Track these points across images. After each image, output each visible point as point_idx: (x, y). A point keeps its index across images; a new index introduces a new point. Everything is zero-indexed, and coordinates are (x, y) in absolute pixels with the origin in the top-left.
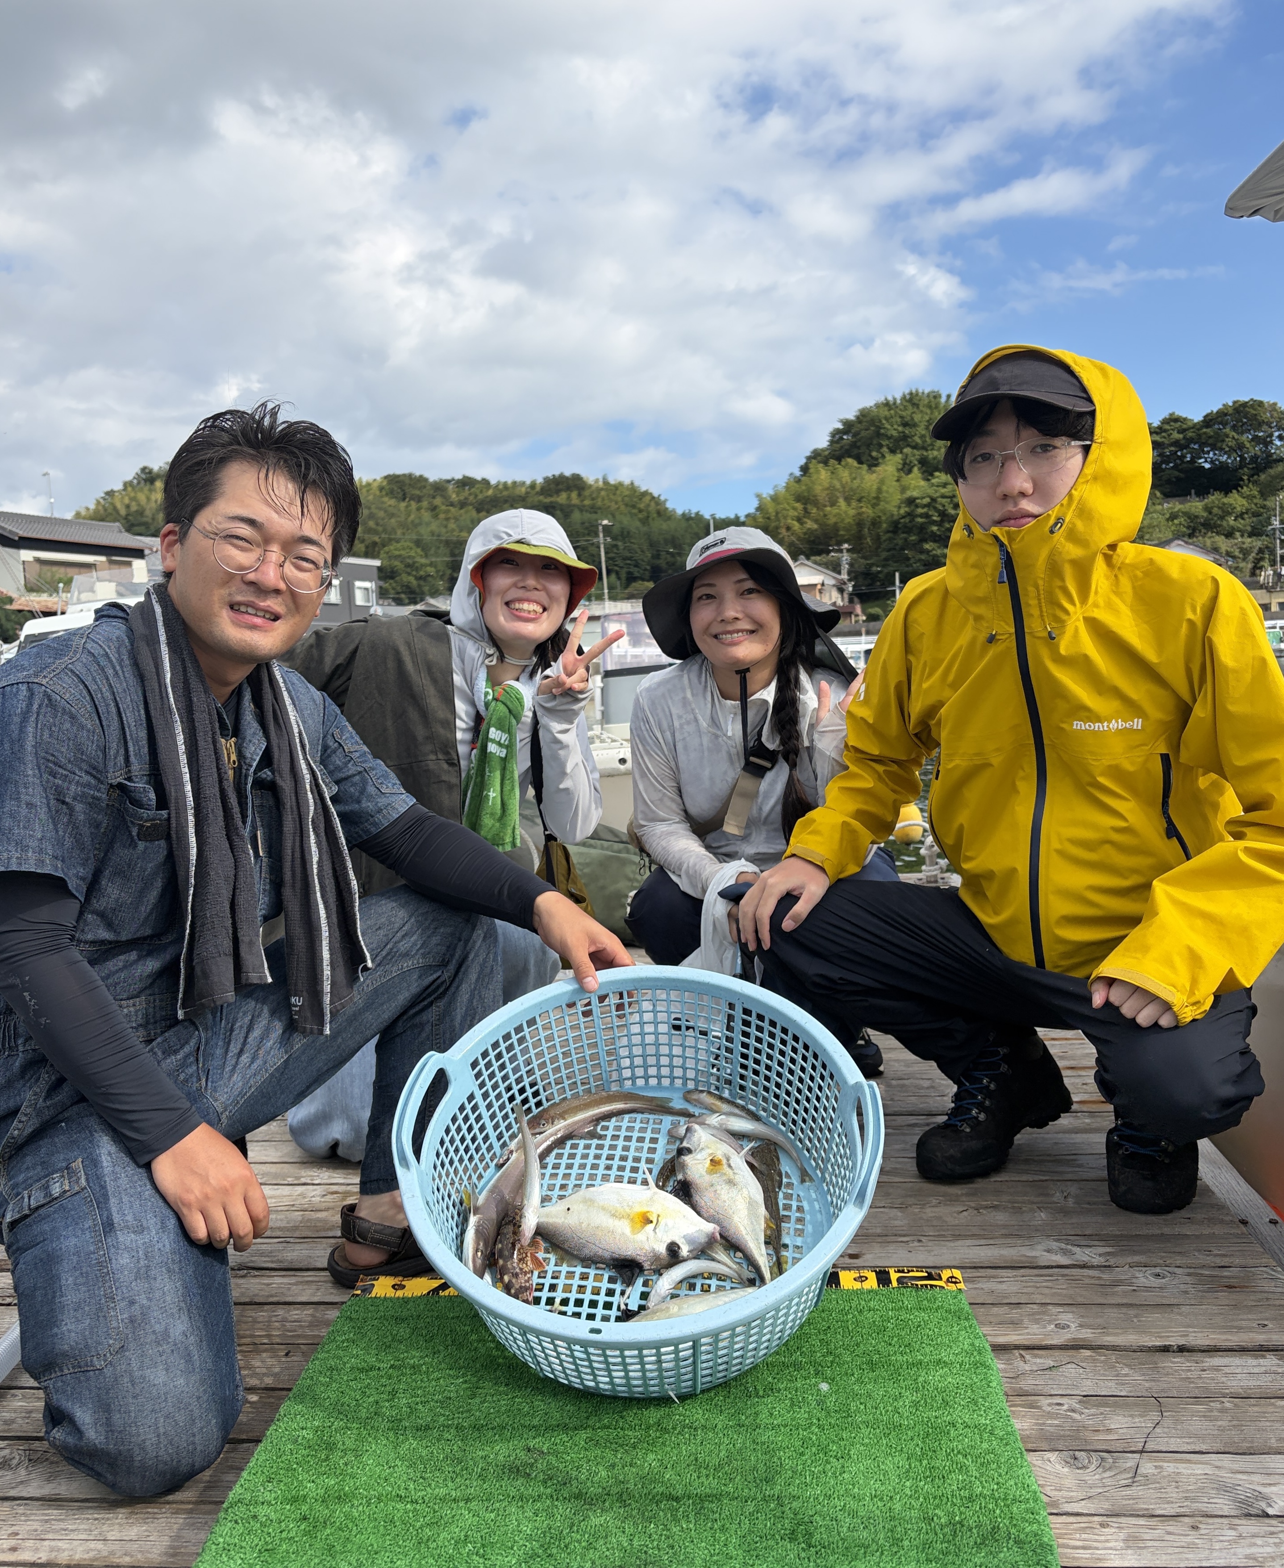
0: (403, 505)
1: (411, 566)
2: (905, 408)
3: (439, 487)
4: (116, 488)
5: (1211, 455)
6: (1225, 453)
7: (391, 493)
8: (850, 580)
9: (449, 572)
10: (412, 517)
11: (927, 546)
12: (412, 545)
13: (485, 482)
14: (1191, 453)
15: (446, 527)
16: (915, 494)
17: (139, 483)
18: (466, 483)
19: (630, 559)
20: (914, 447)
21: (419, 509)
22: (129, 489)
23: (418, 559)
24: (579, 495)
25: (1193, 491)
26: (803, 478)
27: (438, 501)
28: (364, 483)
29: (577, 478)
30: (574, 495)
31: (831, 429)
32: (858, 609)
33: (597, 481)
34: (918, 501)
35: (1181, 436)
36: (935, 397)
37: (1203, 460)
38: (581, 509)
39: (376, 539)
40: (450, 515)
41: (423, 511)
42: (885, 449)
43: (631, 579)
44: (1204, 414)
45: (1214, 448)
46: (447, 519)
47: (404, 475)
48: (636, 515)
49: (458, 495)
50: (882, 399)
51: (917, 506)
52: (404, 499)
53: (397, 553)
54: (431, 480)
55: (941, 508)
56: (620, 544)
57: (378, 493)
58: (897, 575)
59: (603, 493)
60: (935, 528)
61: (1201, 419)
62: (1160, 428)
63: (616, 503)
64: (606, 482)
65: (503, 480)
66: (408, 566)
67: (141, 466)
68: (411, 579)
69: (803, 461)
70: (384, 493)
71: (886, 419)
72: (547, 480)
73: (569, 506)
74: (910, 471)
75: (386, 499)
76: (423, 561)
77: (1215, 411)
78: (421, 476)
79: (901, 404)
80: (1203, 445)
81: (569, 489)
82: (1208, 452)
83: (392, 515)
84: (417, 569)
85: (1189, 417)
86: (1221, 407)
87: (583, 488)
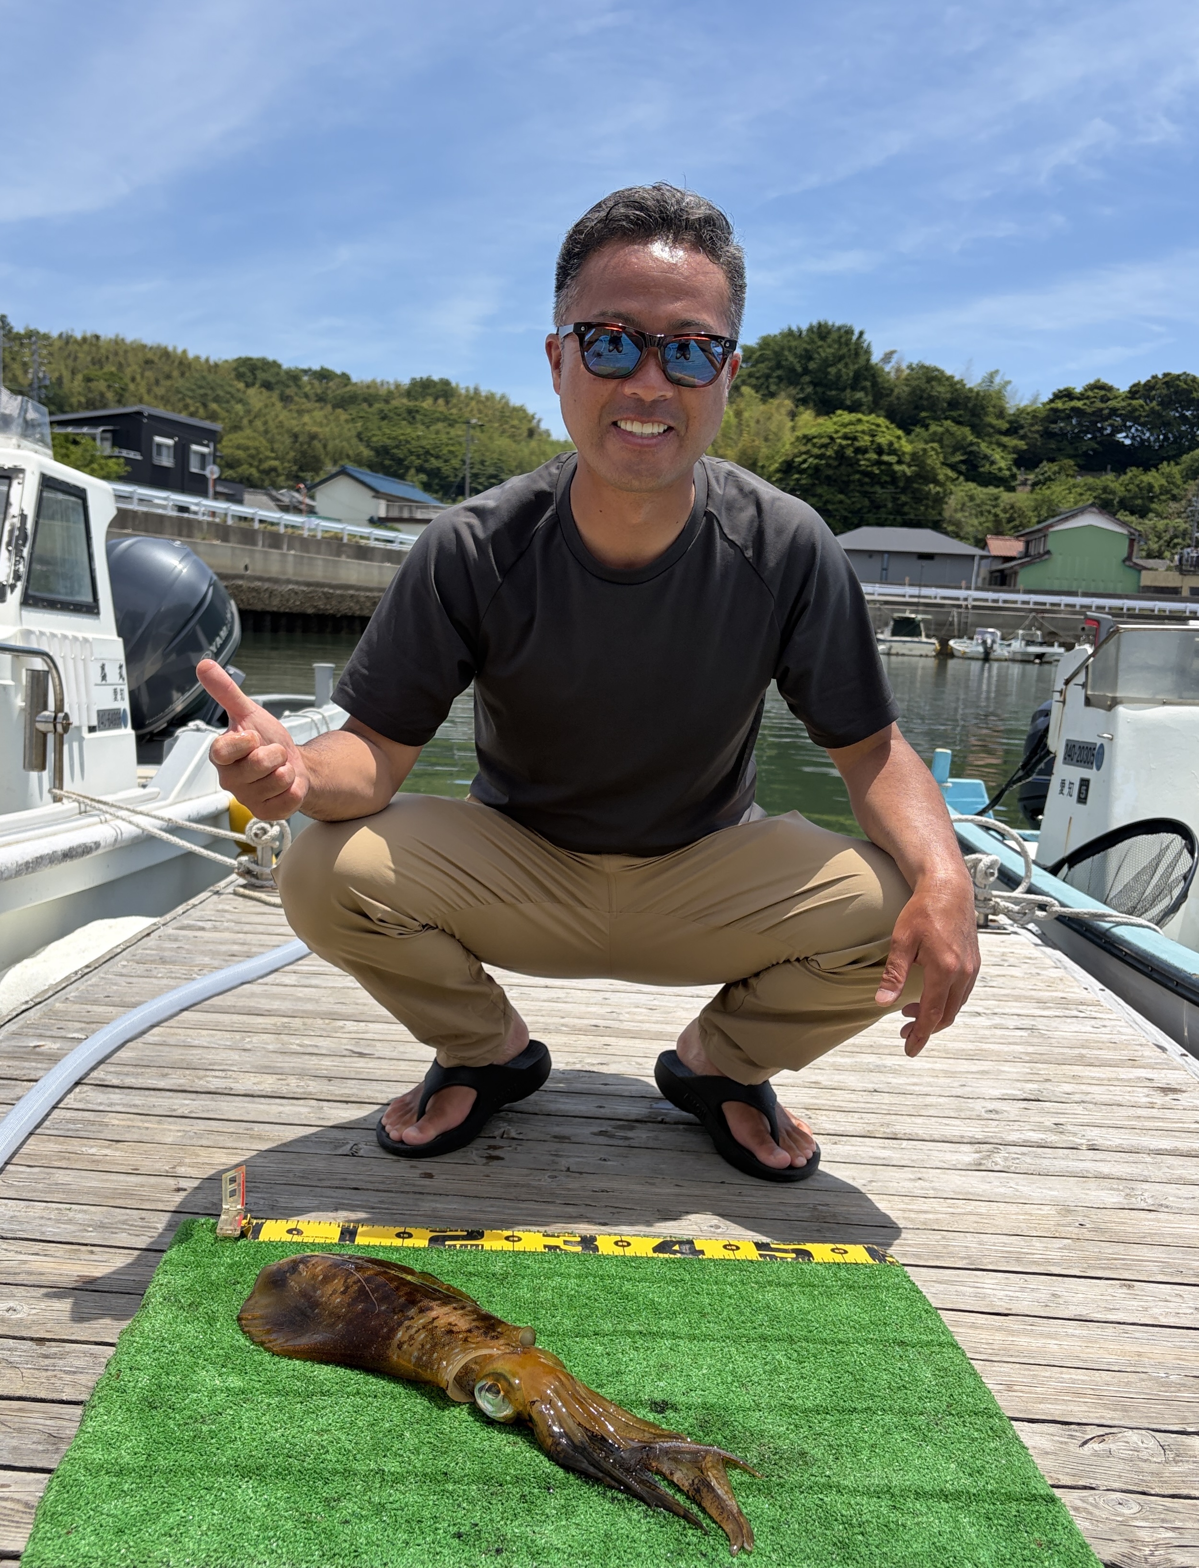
0: (253, 391)
2: (812, 341)
3: (293, 376)
5: (1133, 430)
6: (1148, 430)
7: (241, 377)
12: (257, 435)
13: (345, 377)
14: (1111, 425)
16: (813, 431)
18: (324, 375)
20: (815, 384)
21: (269, 397)
23: (262, 449)
25: (1109, 467)
27: (291, 391)
29: (446, 383)
30: (441, 401)
33: (469, 390)
34: (815, 440)
35: (1103, 405)
36: (846, 332)
37: (1124, 434)
41: (273, 399)
44: (1131, 384)
45: (1136, 420)
46: (300, 412)
47: (258, 360)
49: (313, 388)
50: (786, 328)
51: (814, 445)
52: (253, 384)
53: (241, 442)
54: (286, 366)
57: (226, 375)
59: (473, 402)
60: (830, 472)
61: (1127, 389)
62: (1082, 394)
63: (486, 415)
64: (476, 390)
65: (365, 379)
66: (252, 457)
68: (253, 471)
70: (233, 375)
72: (414, 383)
73: (434, 413)
75: (236, 383)
76: (268, 453)
77: (1143, 382)
78: (275, 362)
79: (807, 335)
80: (1125, 418)
81: (436, 394)
82: (1131, 427)
83: (240, 401)
84: (260, 461)
85: (1116, 386)
86: (1149, 378)
87: (452, 396)
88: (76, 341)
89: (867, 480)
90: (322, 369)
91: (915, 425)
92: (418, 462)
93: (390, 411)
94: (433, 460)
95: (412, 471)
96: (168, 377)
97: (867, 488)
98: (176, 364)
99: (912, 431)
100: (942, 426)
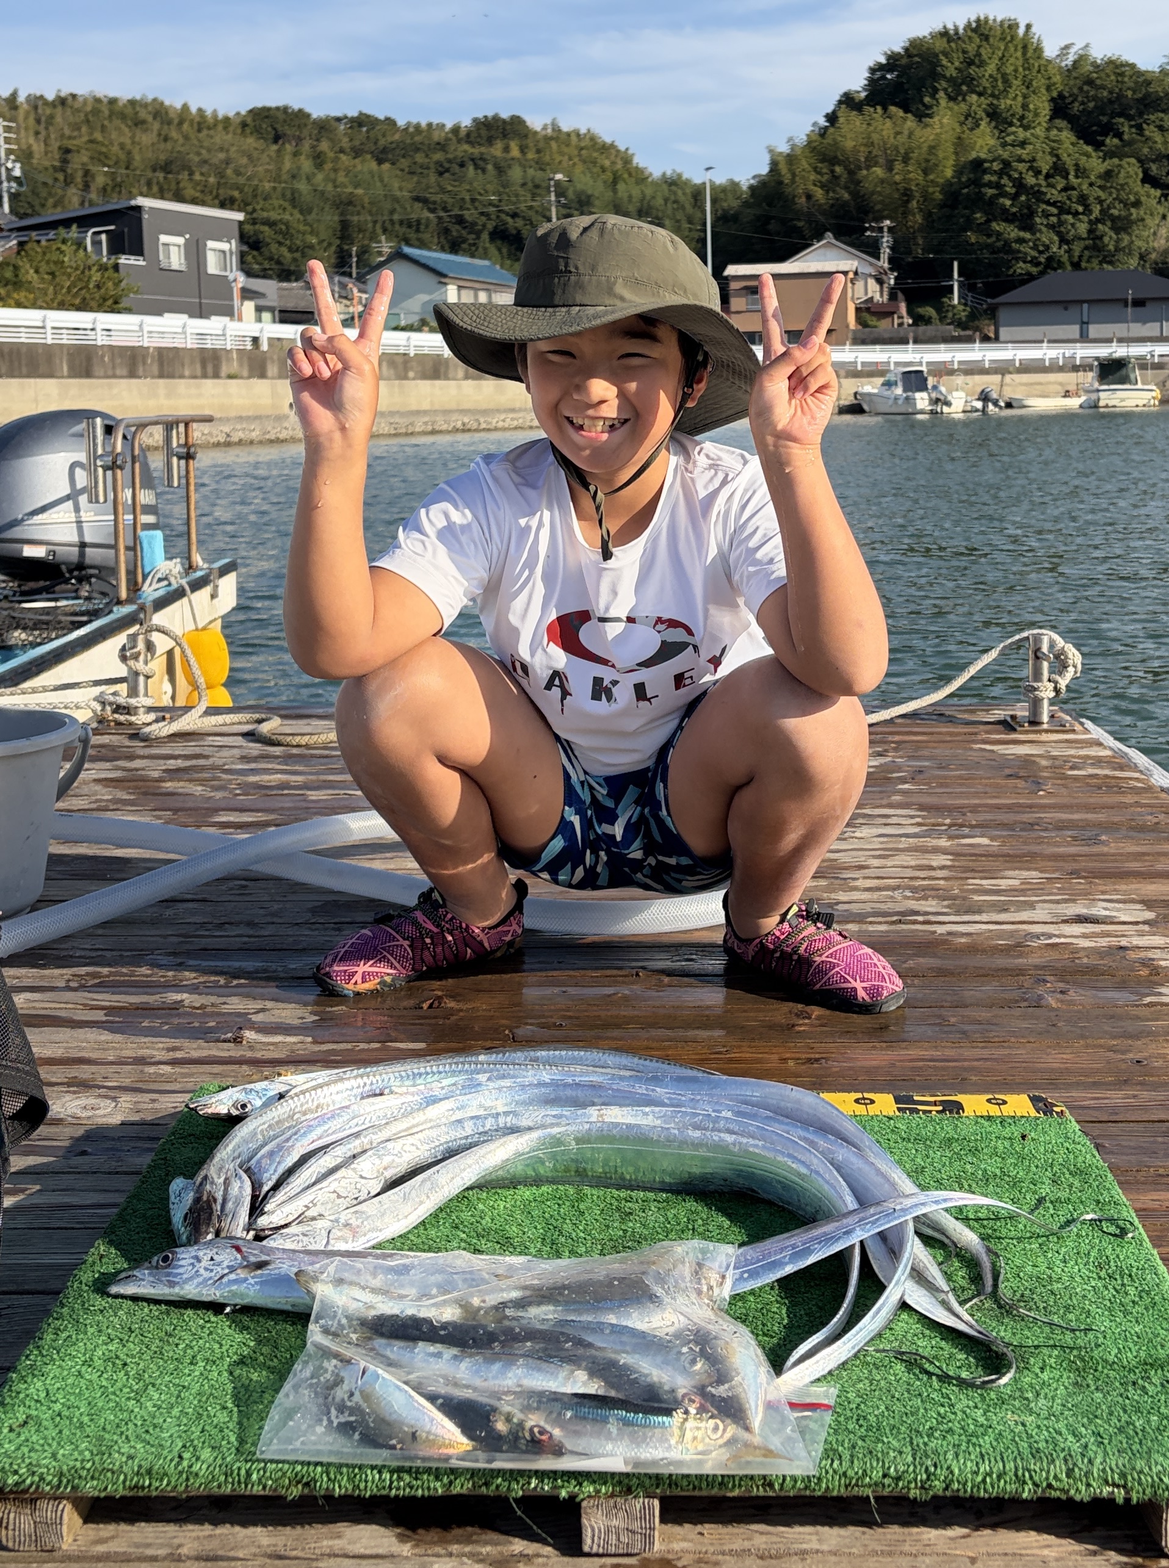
0: (275, 147)
1: (285, 232)
2: (969, 40)
3: (325, 127)
7: (257, 131)
8: (891, 269)
9: (338, 242)
10: (287, 165)
11: (995, 226)
12: (286, 204)
13: (390, 122)
15: (334, 181)
16: (983, 156)
18: (361, 121)
20: (980, 94)
21: (296, 154)
23: (293, 223)
24: (520, 145)
26: (831, 130)
27: (324, 146)
28: (220, 116)
29: (516, 121)
30: (513, 144)
31: (871, 64)
32: (903, 307)
33: (545, 128)
34: (986, 165)
36: (1010, 27)
38: (521, 165)
39: (236, 194)
40: (341, 165)
41: (303, 157)
42: (941, 94)
46: (335, 170)
47: (278, 108)
48: (597, 175)
49: (351, 137)
50: (938, 27)
51: (985, 171)
52: (275, 141)
53: (265, 214)
54: (314, 116)
55: (1016, 176)
57: (239, 131)
58: (956, 264)
59: (554, 145)
60: (1008, 203)
63: (570, 159)
65: (414, 121)
66: (281, 233)
69: (830, 109)
70: (248, 132)
71: (944, 53)
72: (475, 122)
73: (506, 160)
74: (977, 125)
75: (249, 140)
76: (302, 228)
78: (300, 111)
79: (965, 34)
81: (505, 136)
83: (258, 163)
84: (292, 238)
87: (526, 136)
88: (46, 103)
89: (1055, 211)
90: (361, 114)
91: (1106, 135)
92: (490, 226)
93: (449, 161)
94: (509, 220)
95: (485, 236)
96: (166, 139)
97: (1054, 219)
98: (176, 121)
99: (1103, 144)
100: (1142, 135)
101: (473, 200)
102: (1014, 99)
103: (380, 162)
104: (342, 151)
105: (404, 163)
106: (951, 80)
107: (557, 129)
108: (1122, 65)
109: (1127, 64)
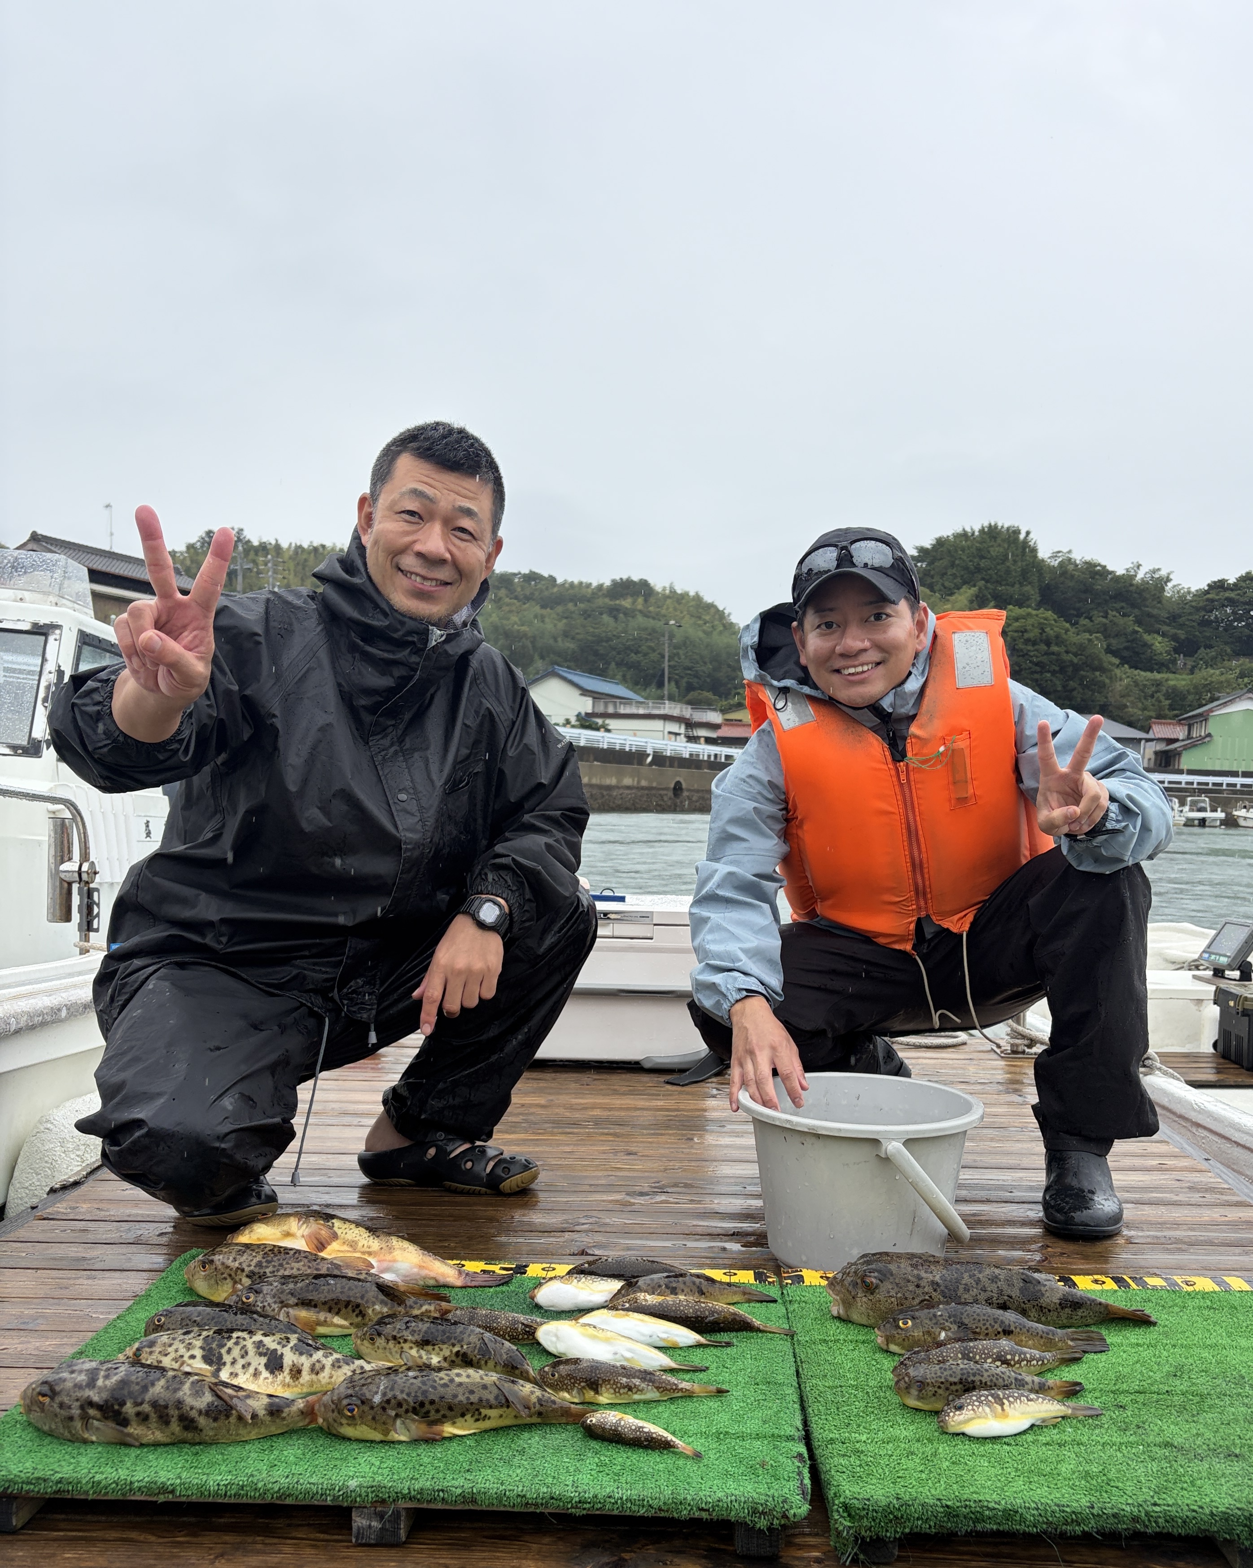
2: (984, 541)
4: (177, 549)
13: (552, 579)
15: (508, 619)
17: (202, 547)
19: (690, 669)
22: (192, 550)
24: (646, 601)
29: (644, 584)
30: (640, 600)
33: (664, 589)
36: (1014, 532)
38: (646, 615)
40: (514, 608)
42: (958, 580)
43: (690, 688)
46: (510, 612)
48: (699, 626)
49: (523, 588)
50: (959, 530)
56: (681, 652)
59: (669, 601)
62: (1235, 584)
63: (681, 612)
65: (570, 580)
67: (207, 530)
71: (963, 550)
72: (614, 582)
73: (634, 610)
79: (979, 536)
87: (649, 594)
88: (303, 550)
90: (532, 572)
91: (1080, 617)
92: (618, 657)
93: (592, 609)
94: (633, 655)
99: (1076, 623)
100: (1106, 617)
101: (609, 640)
102: (1013, 586)
103: (543, 607)
104: (516, 598)
105: (560, 609)
106: (966, 568)
107: (673, 592)
108: (1096, 565)
109: (1099, 565)
